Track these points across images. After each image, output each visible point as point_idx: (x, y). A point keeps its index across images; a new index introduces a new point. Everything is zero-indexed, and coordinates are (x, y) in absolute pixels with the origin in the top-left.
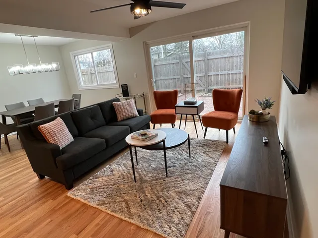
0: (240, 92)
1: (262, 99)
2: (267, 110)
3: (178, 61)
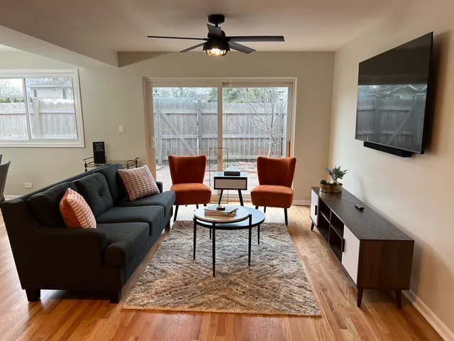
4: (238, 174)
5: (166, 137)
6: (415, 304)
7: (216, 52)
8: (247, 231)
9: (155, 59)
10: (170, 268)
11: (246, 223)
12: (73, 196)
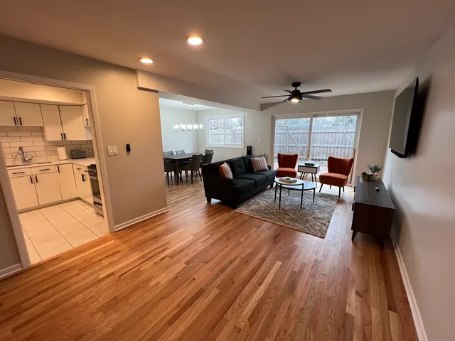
0: (352, 160)
1: (372, 165)
2: (376, 173)
3: (285, 131)
4: (313, 165)
5: (291, 145)
6: (395, 250)
7: (295, 101)
8: (301, 192)
9: (278, 106)
10: (261, 203)
11: (300, 187)
12: (225, 165)
